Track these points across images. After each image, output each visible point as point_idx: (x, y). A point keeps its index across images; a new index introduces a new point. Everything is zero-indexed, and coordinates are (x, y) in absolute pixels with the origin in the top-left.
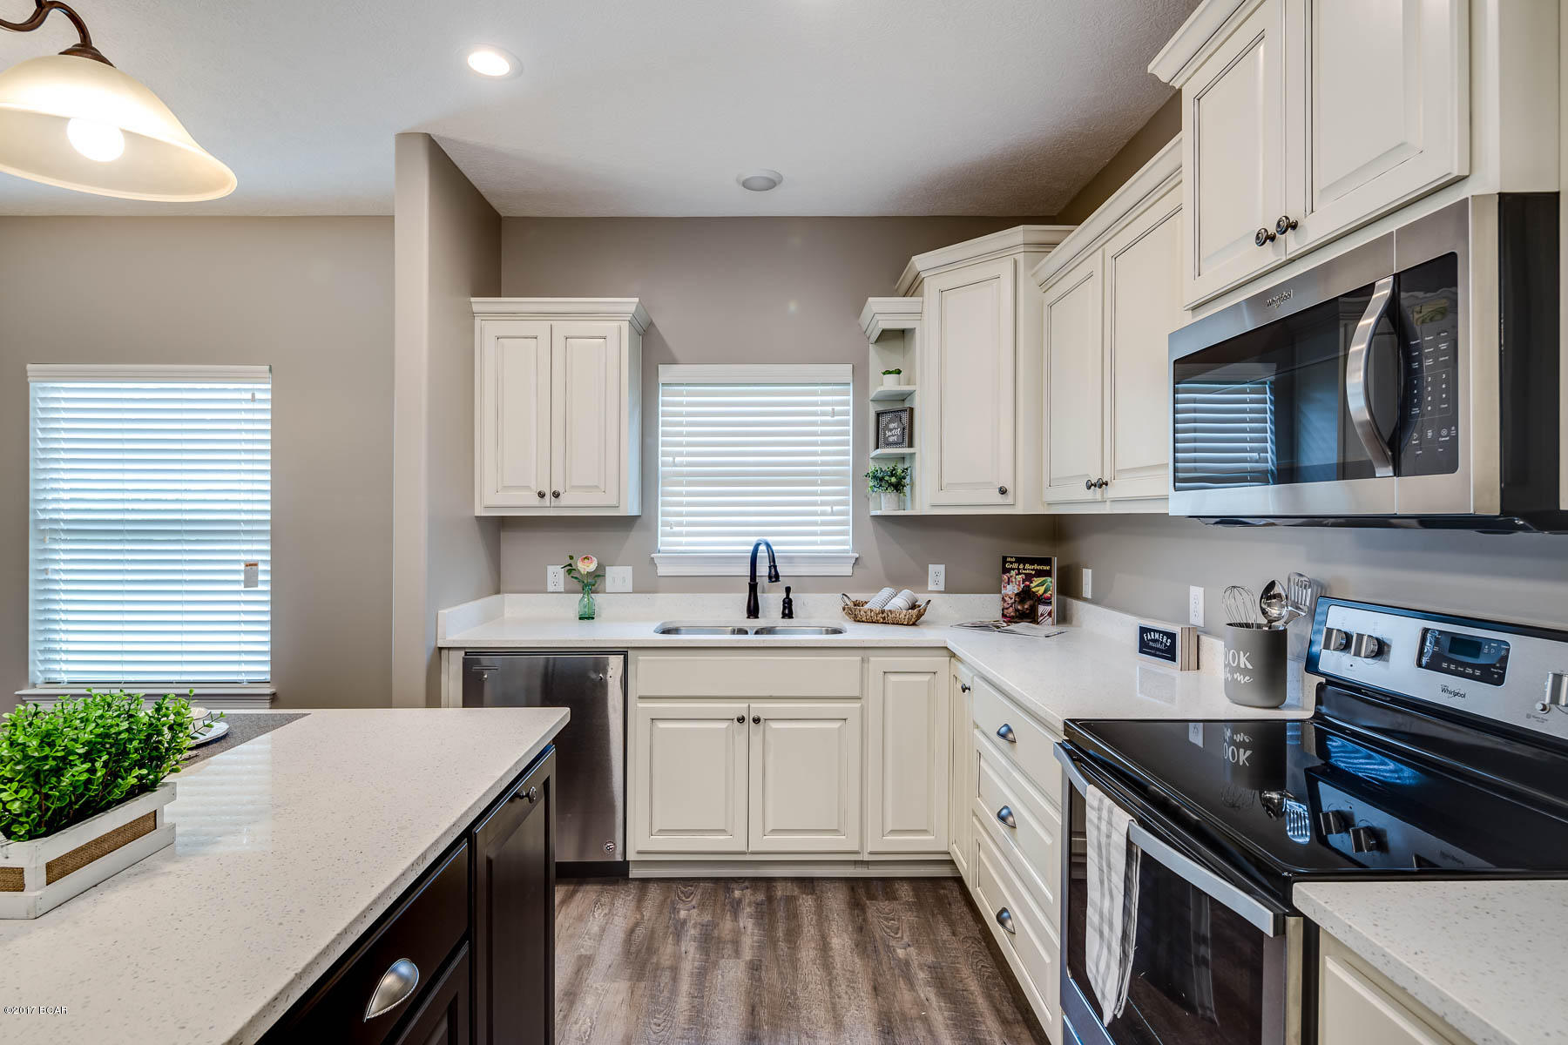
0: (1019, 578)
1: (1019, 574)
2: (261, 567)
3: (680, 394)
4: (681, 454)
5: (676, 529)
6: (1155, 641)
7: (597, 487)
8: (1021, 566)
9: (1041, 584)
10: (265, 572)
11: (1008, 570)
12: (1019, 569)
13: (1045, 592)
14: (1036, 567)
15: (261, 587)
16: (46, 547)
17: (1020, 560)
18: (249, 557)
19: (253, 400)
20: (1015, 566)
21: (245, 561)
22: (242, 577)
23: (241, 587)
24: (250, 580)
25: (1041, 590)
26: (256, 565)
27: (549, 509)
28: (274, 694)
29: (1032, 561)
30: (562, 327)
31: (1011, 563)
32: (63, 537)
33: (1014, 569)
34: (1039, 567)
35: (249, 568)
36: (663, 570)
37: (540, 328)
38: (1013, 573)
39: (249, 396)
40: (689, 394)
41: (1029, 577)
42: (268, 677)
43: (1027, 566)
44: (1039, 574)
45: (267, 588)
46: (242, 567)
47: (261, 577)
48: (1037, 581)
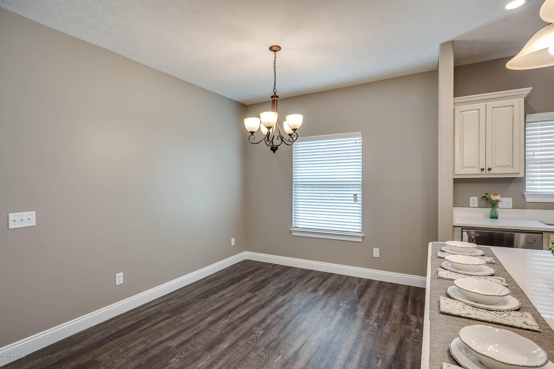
2: (358, 195)
3: (537, 126)
4: (537, 151)
5: (534, 182)
7: (509, 166)
10: (360, 197)
15: (359, 202)
16: (296, 189)
18: (355, 193)
19: (356, 143)
21: (353, 194)
22: (353, 199)
23: (353, 202)
24: (356, 200)
26: (356, 195)
27: (485, 175)
28: (363, 237)
30: (490, 104)
32: (300, 186)
35: (355, 196)
36: (528, 200)
37: (481, 105)
39: (354, 142)
40: (541, 125)
42: (360, 231)
45: (361, 202)
46: (353, 195)
47: (358, 199)
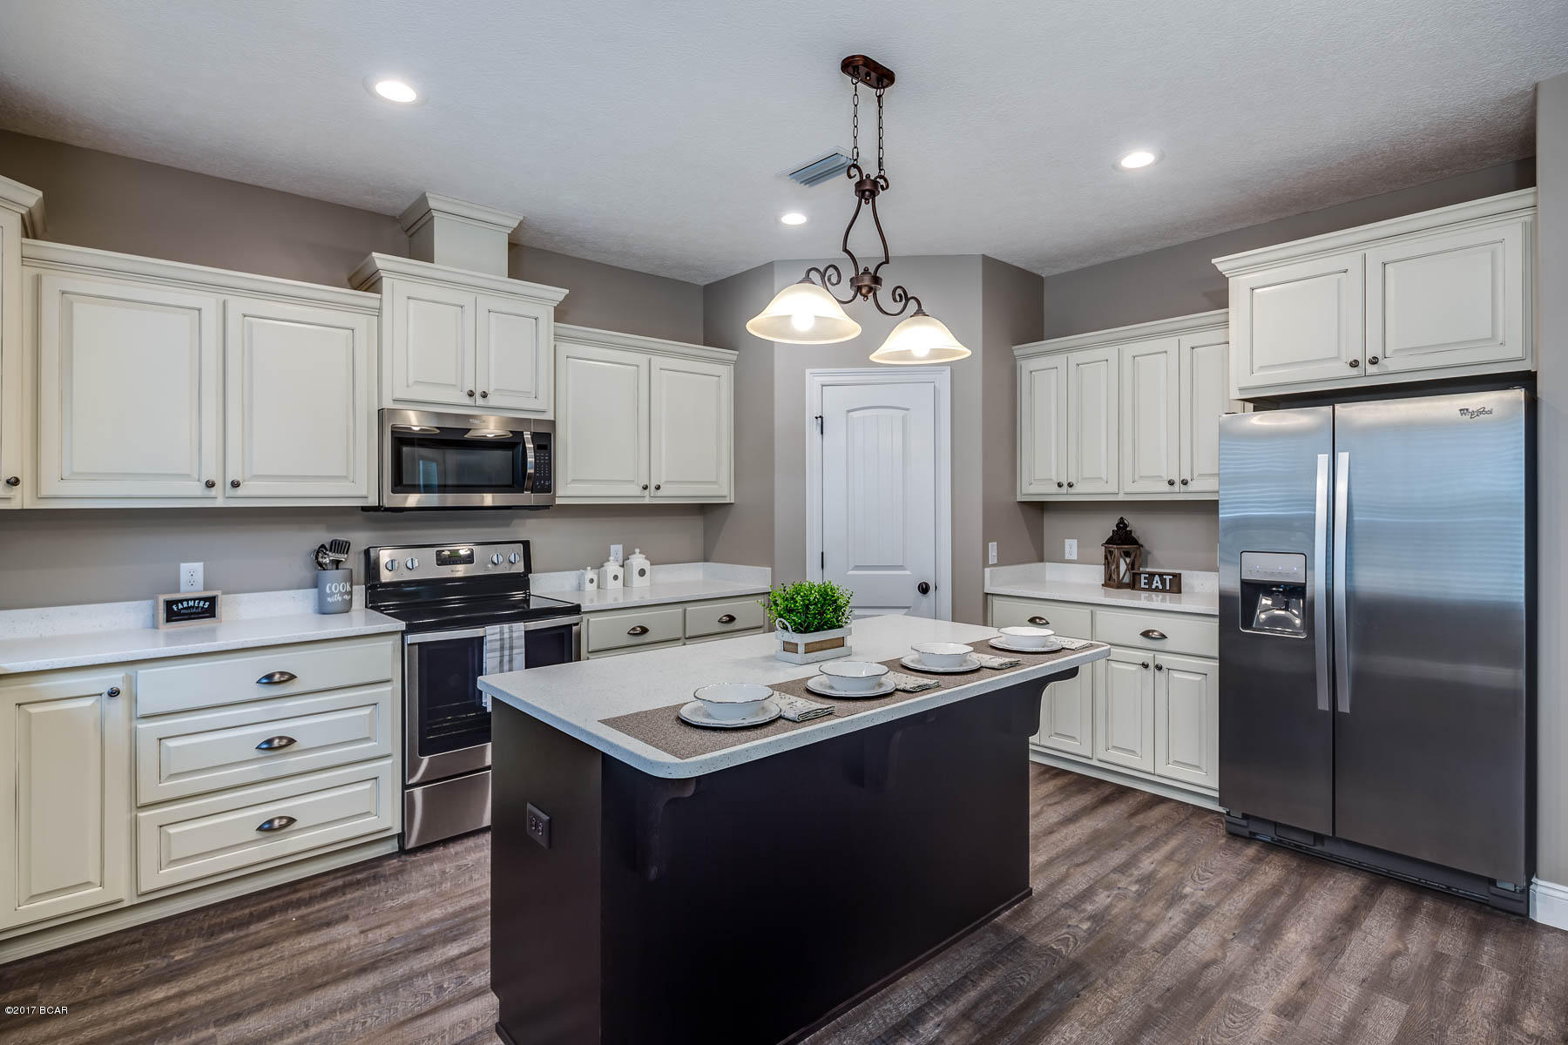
6: (188, 608)
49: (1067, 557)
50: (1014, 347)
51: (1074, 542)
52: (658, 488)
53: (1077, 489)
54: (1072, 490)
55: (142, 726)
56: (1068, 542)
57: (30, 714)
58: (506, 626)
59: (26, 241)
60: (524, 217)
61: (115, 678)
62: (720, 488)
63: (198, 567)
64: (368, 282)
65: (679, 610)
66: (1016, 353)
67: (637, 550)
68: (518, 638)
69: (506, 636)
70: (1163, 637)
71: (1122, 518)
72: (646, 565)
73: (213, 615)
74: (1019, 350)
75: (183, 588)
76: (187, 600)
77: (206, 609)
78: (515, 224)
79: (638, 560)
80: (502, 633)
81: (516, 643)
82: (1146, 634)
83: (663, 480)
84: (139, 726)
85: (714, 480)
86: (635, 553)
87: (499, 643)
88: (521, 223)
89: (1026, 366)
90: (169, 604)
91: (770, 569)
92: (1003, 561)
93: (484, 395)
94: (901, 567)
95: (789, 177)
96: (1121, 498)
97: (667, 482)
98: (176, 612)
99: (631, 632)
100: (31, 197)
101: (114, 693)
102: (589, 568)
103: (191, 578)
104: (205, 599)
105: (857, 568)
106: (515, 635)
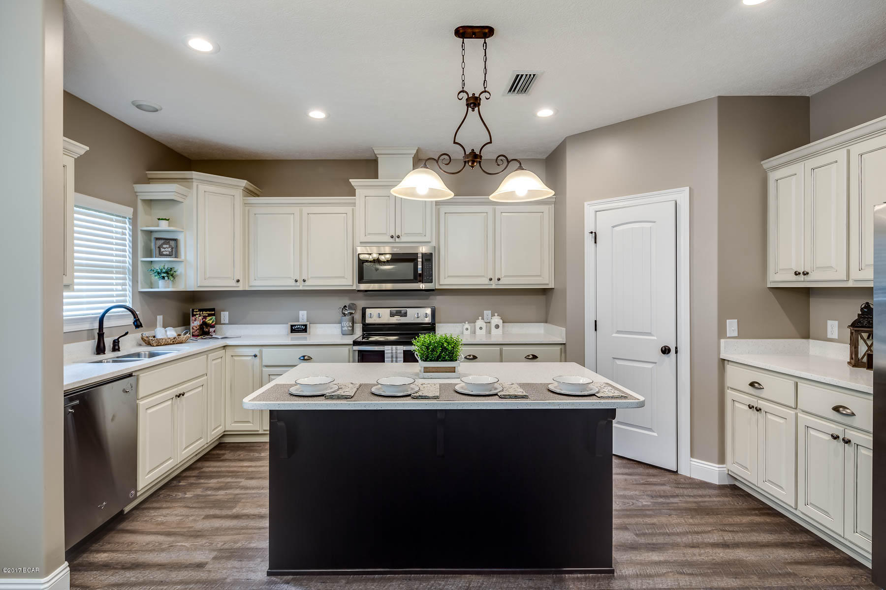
0: (200, 318)
1: (200, 316)
6: (298, 328)
8: (201, 313)
9: (210, 320)
11: (195, 315)
12: (200, 314)
13: (212, 322)
14: (208, 312)
17: (200, 310)
20: (198, 313)
25: (211, 322)
29: (206, 310)
31: (196, 312)
33: (197, 314)
34: (210, 313)
38: (197, 316)
41: (205, 317)
43: (204, 312)
44: (209, 315)
48: (209, 318)
49: (829, 336)
50: (762, 162)
51: (836, 323)
52: (499, 279)
53: (813, 276)
54: (807, 278)
55: (265, 369)
56: (830, 323)
57: (234, 360)
58: (394, 347)
59: (244, 198)
60: (418, 148)
61: (256, 351)
62: (546, 280)
63: (305, 313)
64: (352, 192)
65: (498, 348)
66: (765, 166)
67: (496, 314)
68: (400, 353)
69: (394, 351)
70: (853, 414)
71: (867, 303)
72: (500, 322)
73: (306, 332)
74: (767, 164)
75: (300, 320)
76: (298, 325)
77: (304, 329)
78: (415, 152)
79: (496, 320)
80: (392, 350)
81: (399, 355)
82: (836, 409)
83: (503, 276)
84: (264, 369)
85: (539, 274)
86: (495, 316)
87: (390, 354)
88: (417, 150)
89: (773, 176)
90: (292, 326)
91: (565, 329)
92: (742, 334)
93: (398, 237)
94: (649, 334)
95: (510, 94)
96: (850, 284)
97: (505, 276)
98: (294, 330)
99: (468, 357)
100: (244, 183)
101: (255, 356)
102: (467, 322)
103: (303, 317)
104: (304, 325)
105: (618, 332)
106: (398, 351)
